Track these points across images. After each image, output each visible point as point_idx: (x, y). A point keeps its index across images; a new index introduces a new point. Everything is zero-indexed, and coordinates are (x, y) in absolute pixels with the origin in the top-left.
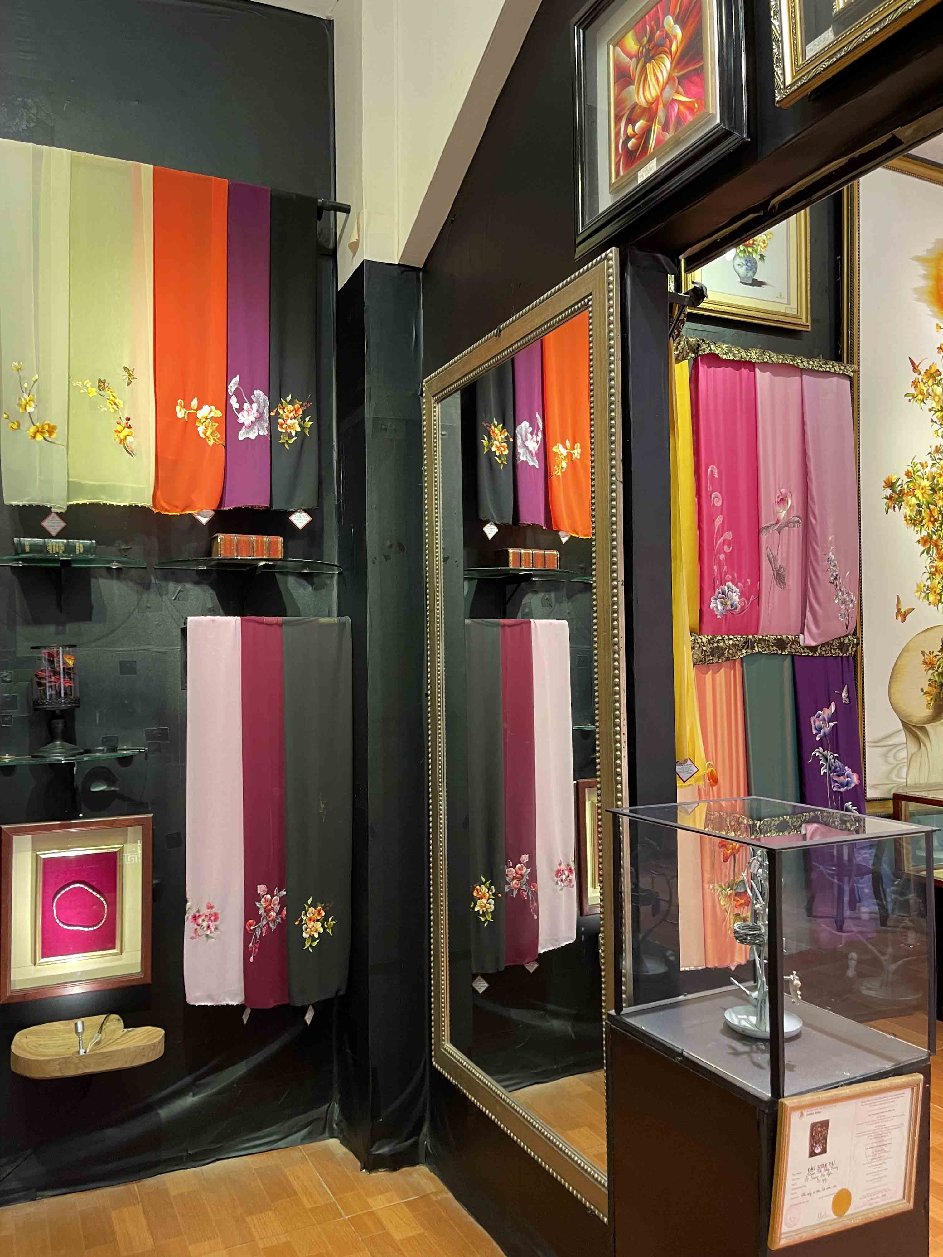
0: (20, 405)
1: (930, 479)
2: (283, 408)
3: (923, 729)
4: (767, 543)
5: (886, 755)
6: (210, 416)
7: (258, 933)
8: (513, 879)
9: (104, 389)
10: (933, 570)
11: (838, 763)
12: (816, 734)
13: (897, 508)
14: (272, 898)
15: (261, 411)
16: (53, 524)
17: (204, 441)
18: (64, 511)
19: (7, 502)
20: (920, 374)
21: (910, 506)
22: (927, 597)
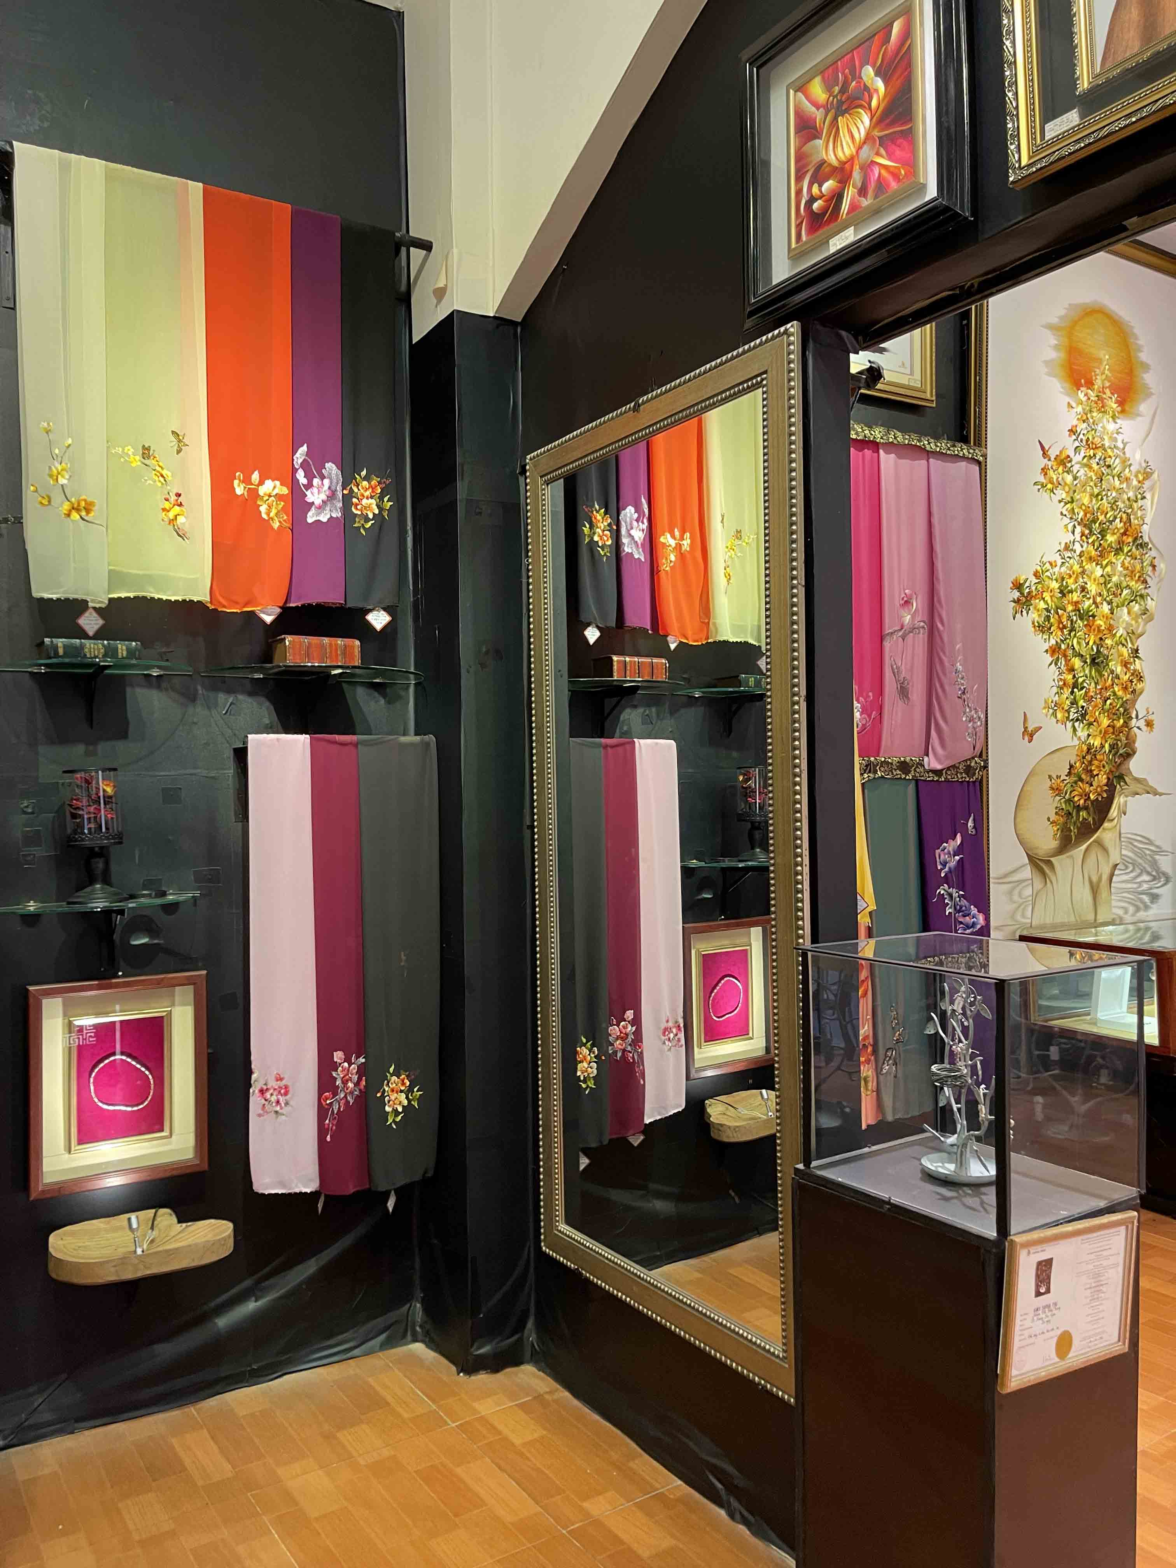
0: (51, 476)
1: (1059, 581)
2: (358, 486)
3: (1049, 863)
4: (890, 651)
5: (1010, 892)
6: (274, 493)
7: (336, 1108)
8: (617, 1039)
9: (149, 458)
10: (1061, 683)
11: (964, 902)
12: (942, 869)
13: (1024, 613)
14: (350, 1066)
15: (333, 488)
16: (90, 622)
17: (267, 523)
18: (103, 606)
19: (36, 594)
20: (1049, 460)
21: (1038, 611)
22: (1054, 714)
